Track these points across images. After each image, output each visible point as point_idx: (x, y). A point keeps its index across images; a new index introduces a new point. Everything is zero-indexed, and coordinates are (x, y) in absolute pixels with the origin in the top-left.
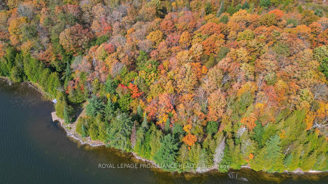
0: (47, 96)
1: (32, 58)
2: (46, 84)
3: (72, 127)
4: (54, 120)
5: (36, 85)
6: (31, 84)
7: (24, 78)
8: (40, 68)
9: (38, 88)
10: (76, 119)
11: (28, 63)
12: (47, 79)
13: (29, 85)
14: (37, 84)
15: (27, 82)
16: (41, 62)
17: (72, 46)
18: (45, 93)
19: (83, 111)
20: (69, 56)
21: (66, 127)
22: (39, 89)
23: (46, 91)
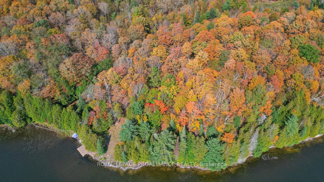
0: (63, 133)
1: (34, 97)
2: (59, 121)
3: (105, 156)
4: (83, 155)
5: (44, 125)
6: (37, 124)
7: (28, 121)
8: (47, 106)
9: (49, 128)
10: (107, 148)
11: (30, 104)
12: (60, 116)
13: (36, 126)
14: (46, 123)
15: (32, 124)
16: (47, 99)
17: (75, 77)
18: (59, 131)
19: (111, 138)
20: (74, 87)
21: (100, 158)
22: (51, 127)
23: (60, 128)
